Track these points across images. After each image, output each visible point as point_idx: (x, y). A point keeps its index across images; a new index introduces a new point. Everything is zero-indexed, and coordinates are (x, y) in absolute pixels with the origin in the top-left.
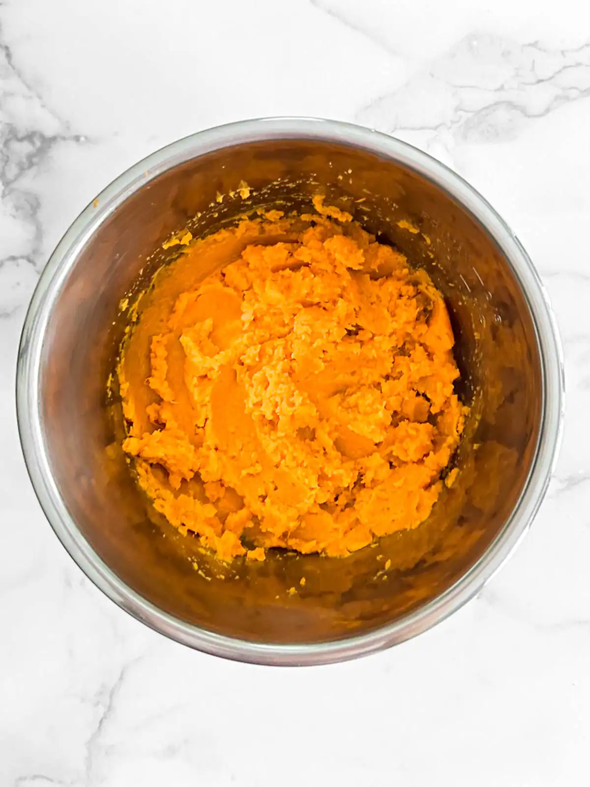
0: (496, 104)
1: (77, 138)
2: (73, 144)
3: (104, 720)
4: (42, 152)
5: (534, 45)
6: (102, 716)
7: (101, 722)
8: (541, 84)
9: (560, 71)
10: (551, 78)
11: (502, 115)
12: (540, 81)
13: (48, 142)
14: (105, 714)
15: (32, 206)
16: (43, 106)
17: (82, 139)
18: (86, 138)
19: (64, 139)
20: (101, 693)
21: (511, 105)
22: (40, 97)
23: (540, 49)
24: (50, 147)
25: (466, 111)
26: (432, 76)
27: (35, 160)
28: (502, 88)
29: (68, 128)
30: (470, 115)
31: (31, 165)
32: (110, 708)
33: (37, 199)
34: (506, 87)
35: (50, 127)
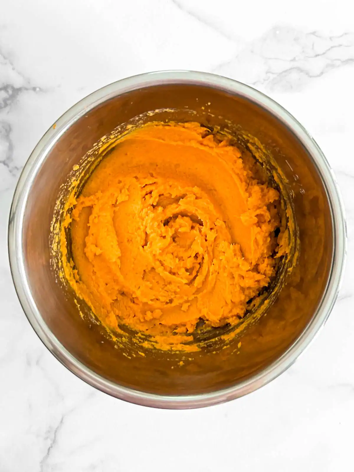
0: (291, 69)
1: (34, 89)
2: (31, 92)
3: (51, 448)
4: (13, 97)
5: (314, 33)
6: (50, 446)
7: (49, 449)
8: (318, 57)
9: (329, 49)
10: (324, 54)
11: (294, 76)
12: (317, 56)
13: (17, 91)
14: (51, 444)
15: (6, 130)
16: (13, 69)
17: (38, 89)
18: (40, 88)
19: (26, 89)
20: (49, 432)
21: (300, 70)
22: (12, 64)
23: (317, 36)
24: (18, 94)
25: (273, 73)
26: (252, 52)
27: (8, 102)
28: (294, 60)
29: (29, 83)
30: (275, 76)
31: (6, 105)
32: (54, 441)
33: (9, 126)
34: (297, 59)
35: (18, 82)
